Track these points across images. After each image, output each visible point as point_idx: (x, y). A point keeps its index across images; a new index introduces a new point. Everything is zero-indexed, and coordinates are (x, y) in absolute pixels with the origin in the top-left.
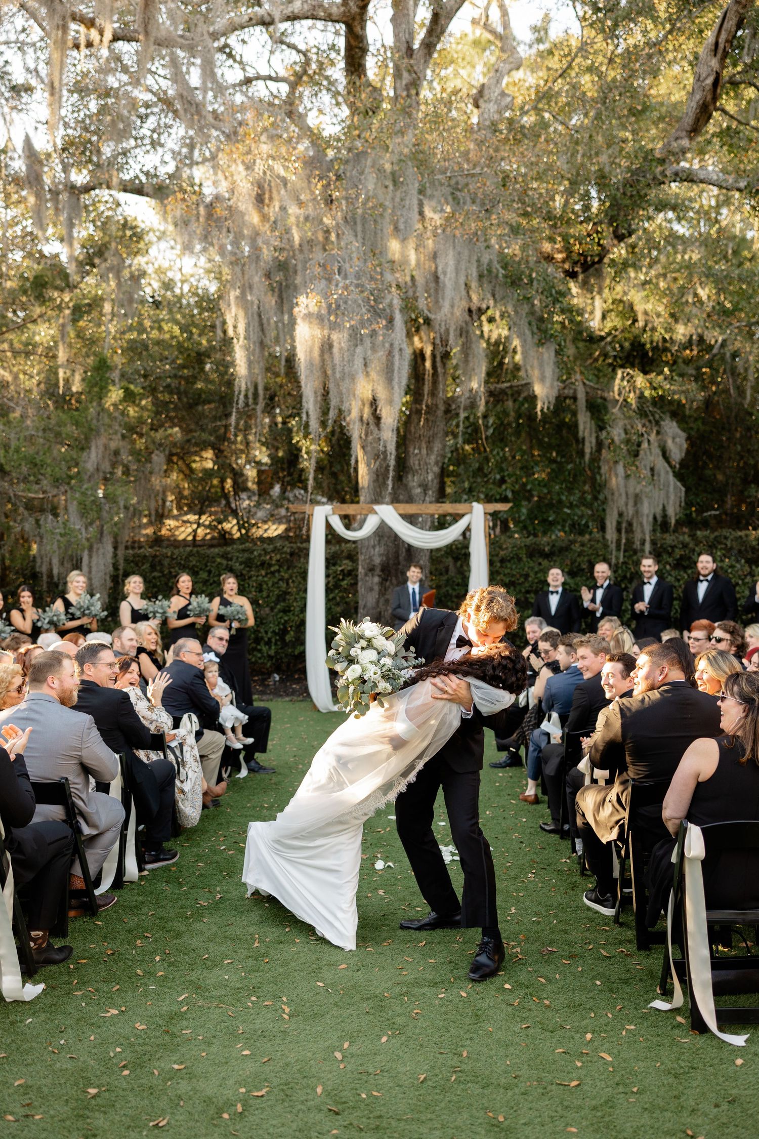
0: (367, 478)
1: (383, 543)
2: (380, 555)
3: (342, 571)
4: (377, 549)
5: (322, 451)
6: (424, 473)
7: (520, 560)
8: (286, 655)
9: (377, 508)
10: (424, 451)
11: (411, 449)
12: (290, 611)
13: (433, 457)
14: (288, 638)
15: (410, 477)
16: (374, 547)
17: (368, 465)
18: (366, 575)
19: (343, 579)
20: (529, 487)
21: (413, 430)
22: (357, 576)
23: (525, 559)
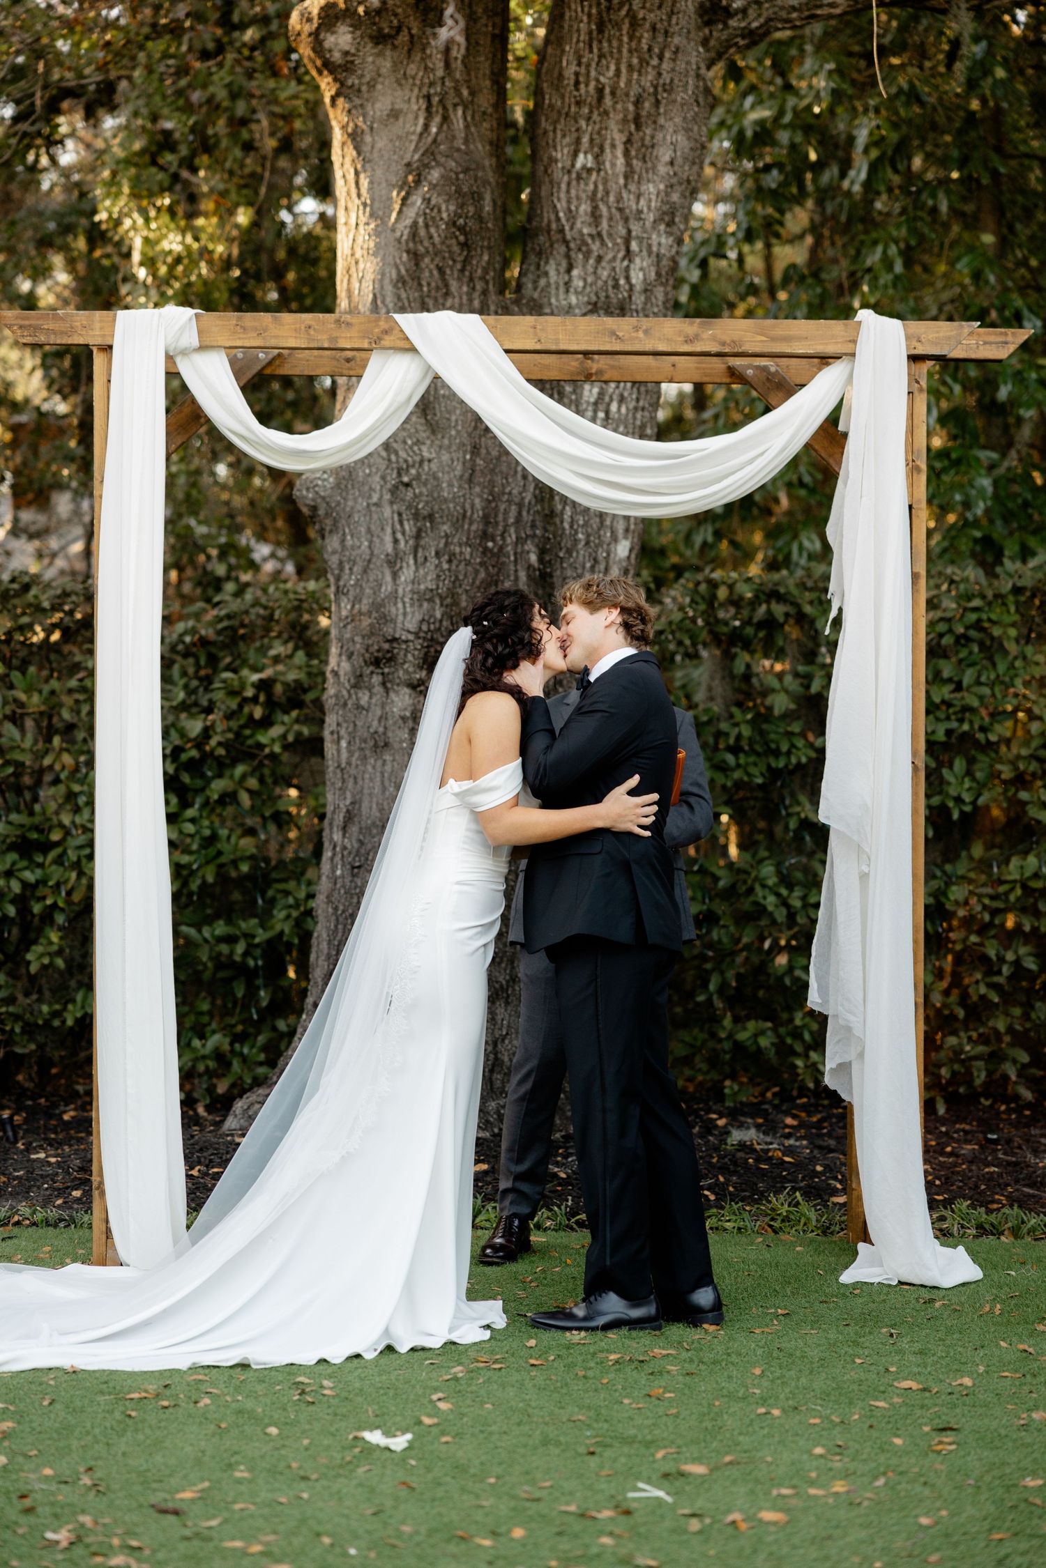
0: (369, 268)
1: (432, 543)
2: (423, 597)
3: (265, 685)
4: (407, 574)
5: (205, 253)
6: (612, 250)
7: (992, 649)
8: (30, 1030)
9: (410, 323)
10: (616, 162)
11: (561, 154)
12: (46, 847)
13: (652, 188)
14: (35, 958)
15: (553, 270)
16: (394, 562)
17: (376, 211)
18: (358, 682)
19: (266, 723)
20: (1003, 393)
21: (570, 71)
22: (319, 705)
23: (1012, 648)
